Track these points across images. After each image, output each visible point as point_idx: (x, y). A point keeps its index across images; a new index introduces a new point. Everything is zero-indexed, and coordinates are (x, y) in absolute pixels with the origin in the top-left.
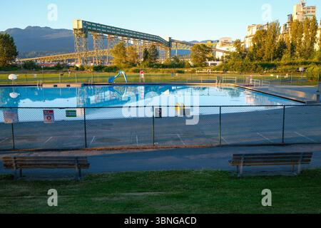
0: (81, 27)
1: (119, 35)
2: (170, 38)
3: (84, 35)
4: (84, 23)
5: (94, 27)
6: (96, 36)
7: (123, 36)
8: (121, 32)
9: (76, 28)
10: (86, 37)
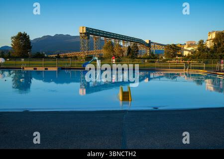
0: (85, 31)
1: (113, 38)
2: (150, 41)
3: (87, 37)
4: (87, 29)
5: (94, 32)
6: (96, 38)
7: (115, 39)
8: (114, 36)
9: (82, 32)
10: (88, 38)
